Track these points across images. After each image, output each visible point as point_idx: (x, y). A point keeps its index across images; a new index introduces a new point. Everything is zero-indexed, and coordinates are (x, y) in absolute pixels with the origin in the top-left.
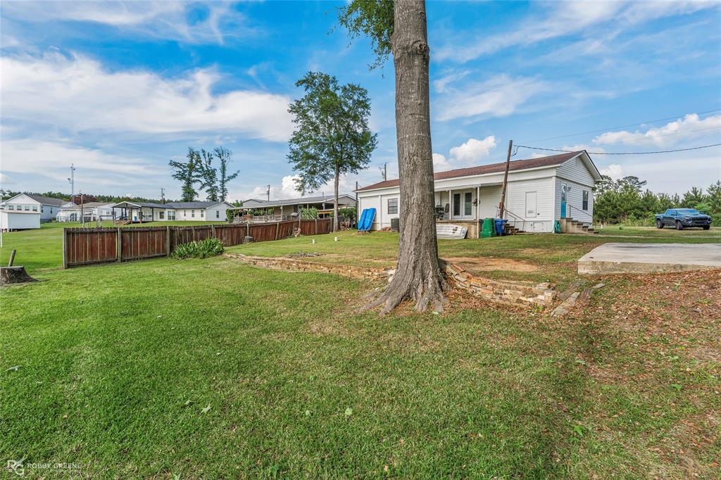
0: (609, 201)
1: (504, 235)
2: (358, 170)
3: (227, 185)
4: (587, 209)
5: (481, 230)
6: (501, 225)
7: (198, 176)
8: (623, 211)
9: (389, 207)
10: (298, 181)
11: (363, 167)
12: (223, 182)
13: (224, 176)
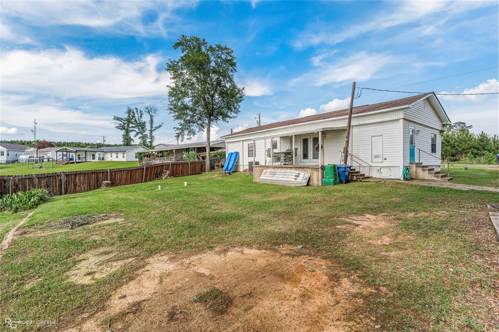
0: (449, 142)
1: (347, 182)
2: (228, 119)
3: (154, 133)
4: (435, 152)
5: (323, 177)
6: (345, 172)
7: (133, 127)
8: (461, 150)
9: (249, 151)
10: (178, 129)
11: (231, 116)
12: (151, 131)
13: (152, 127)
